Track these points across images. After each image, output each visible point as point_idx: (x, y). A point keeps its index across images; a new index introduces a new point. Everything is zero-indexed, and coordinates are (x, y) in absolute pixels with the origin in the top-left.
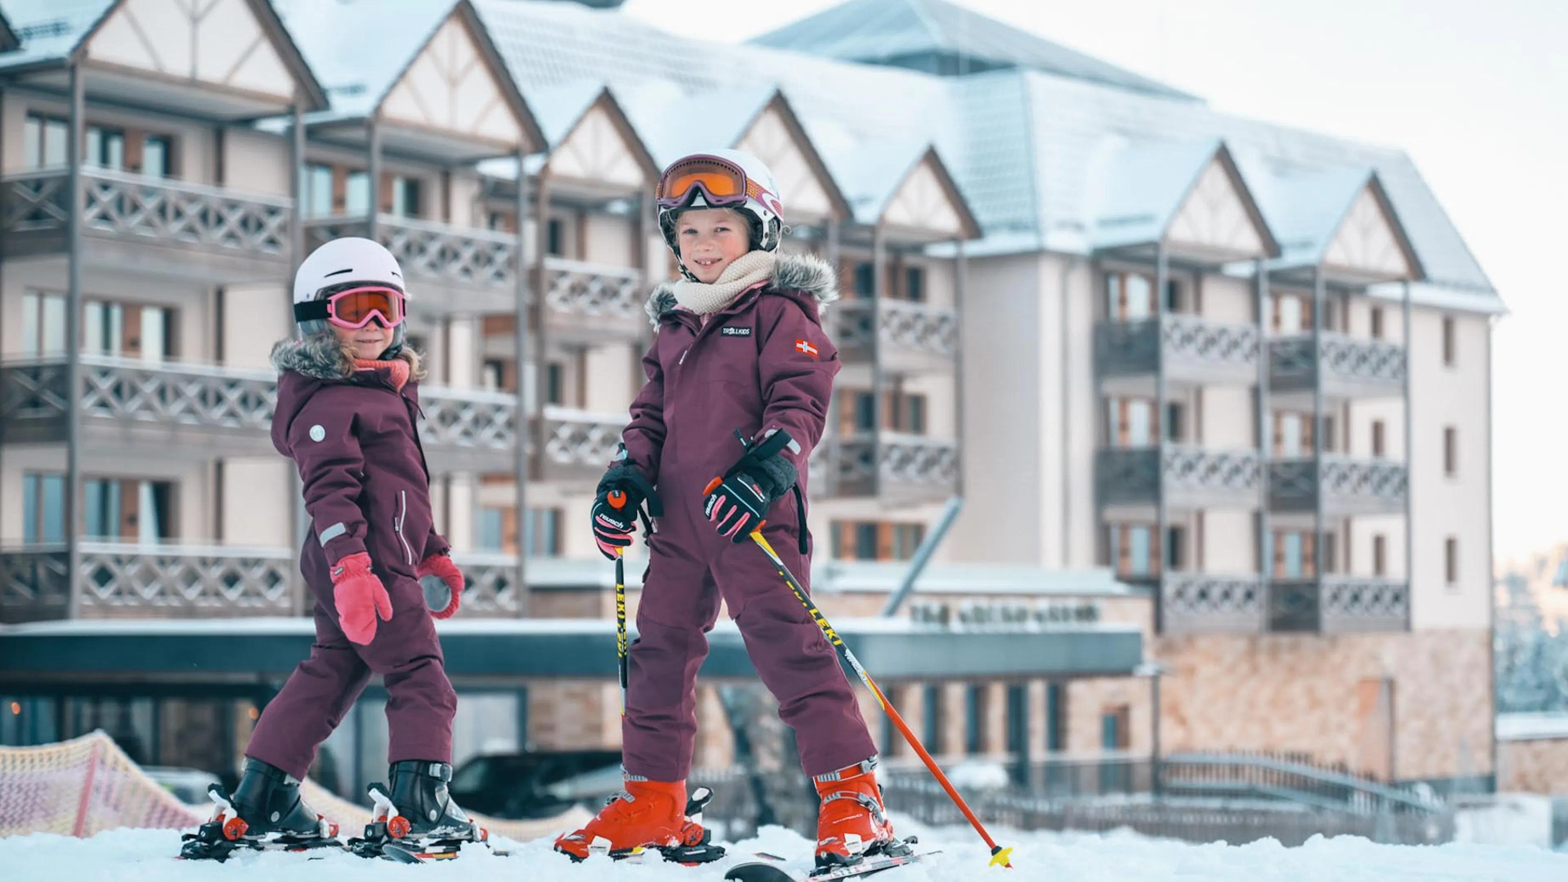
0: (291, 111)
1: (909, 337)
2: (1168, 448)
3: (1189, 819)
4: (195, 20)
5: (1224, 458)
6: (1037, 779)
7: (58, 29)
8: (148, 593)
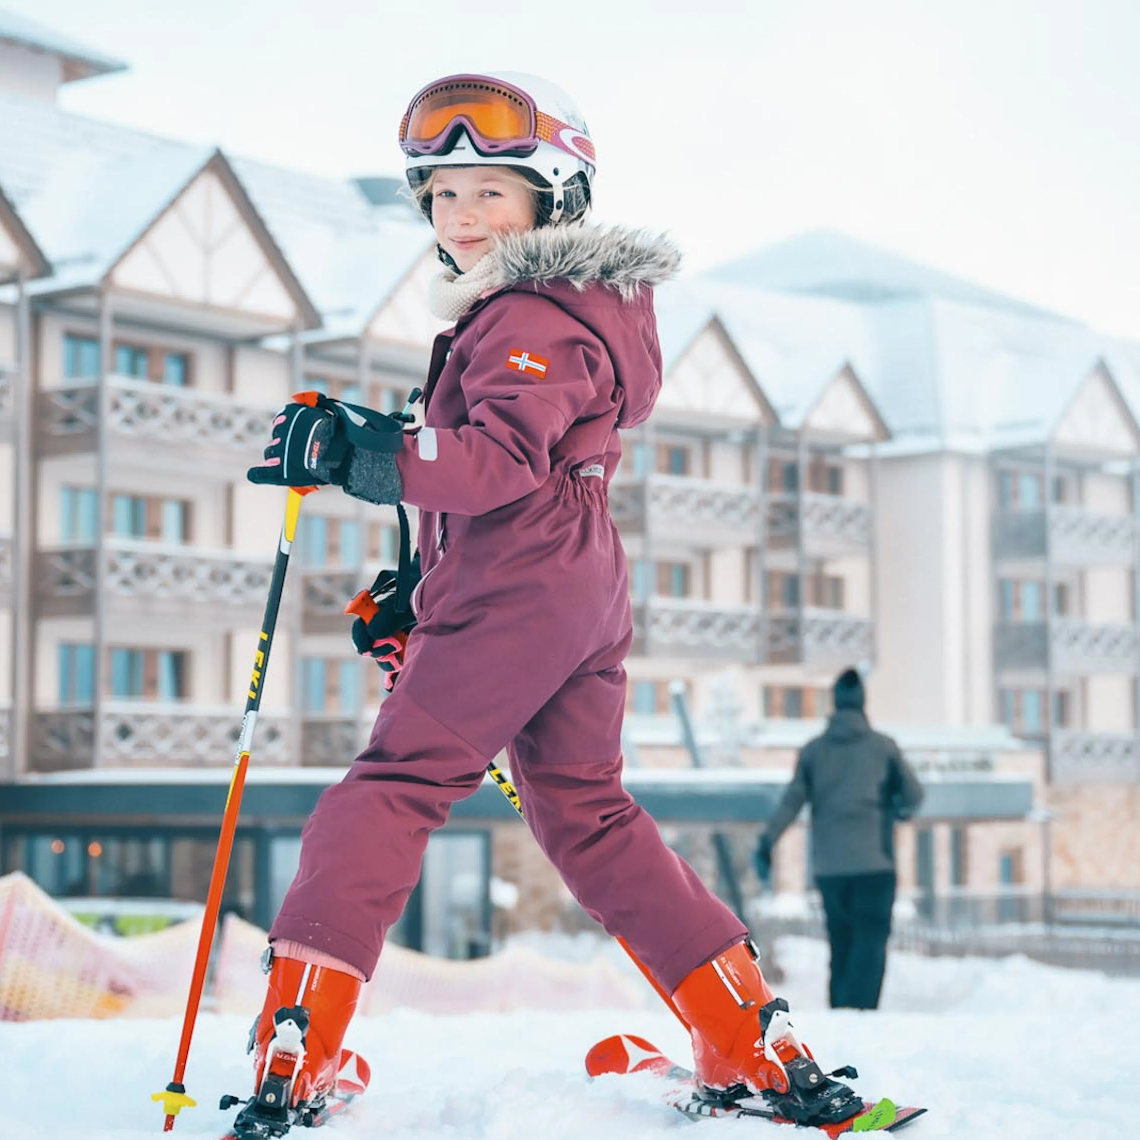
0: (290, 330)
1: (829, 526)
2: (1055, 622)
3: (1077, 948)
4: (208, 251)
5: (1103, 631)
6: (942, 913)
7: (88, 259)
8: (164, 746)
